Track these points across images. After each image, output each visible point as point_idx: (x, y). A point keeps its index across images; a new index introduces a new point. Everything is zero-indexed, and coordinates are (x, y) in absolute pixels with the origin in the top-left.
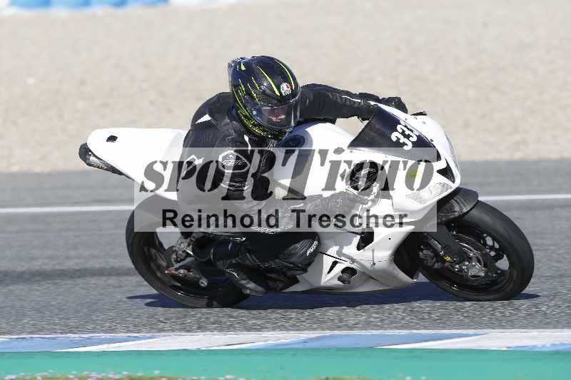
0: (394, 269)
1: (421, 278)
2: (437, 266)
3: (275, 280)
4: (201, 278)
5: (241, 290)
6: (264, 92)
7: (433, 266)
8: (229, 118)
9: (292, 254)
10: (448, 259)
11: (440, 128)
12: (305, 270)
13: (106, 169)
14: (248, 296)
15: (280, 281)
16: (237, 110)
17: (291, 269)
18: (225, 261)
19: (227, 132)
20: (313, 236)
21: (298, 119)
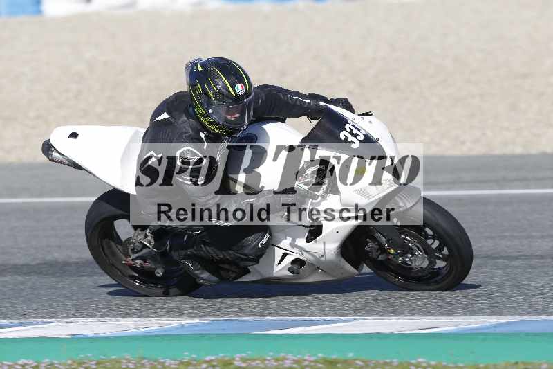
0: (340, 261)
1: (366, 269)
2: (381, 258)
3: (228, 270)
4: (156, 269)
5: (195, 279)
6: (220, 92)
7: (378, 257)
8: (186, 116)
9: (244, 246)
10: (392, 251)
11: (385, 127)
12: (256, 261)
13: (68, 165)
14: (201, 285)
15: (233, 271)
16: (194, 108)
17: (242, 260)
18: (180, 251)
19: (184, 130)
20: (266, 229)
21: (251, 118)
